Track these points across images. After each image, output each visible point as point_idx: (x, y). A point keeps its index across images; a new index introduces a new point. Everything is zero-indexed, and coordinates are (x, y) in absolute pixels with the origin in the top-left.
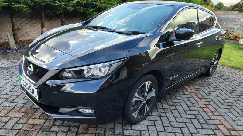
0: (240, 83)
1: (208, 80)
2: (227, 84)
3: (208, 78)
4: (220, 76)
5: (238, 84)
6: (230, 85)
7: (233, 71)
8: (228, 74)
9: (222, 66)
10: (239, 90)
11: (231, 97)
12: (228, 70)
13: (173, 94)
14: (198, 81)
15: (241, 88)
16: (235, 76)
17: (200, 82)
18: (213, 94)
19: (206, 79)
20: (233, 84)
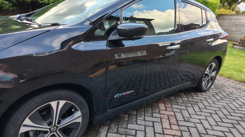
0: (242, 104)
1: (198, 96)
2: (223, 104)
3: (200, 94)
4: (218, 92)
5: (240, 105)
6: (227, 107)
7: (240, 86)
8: (231, 90)
9: (227, 79)
10: (237, 115)
11: (221, 126)
12: (233, 85)
13: (136, 115)
14: (183, 97)
15: (241, 112)
16: (240, 93)
17: (186, 99)
18: (195, 119)
19: (197, 95)
20: (231, 106)
